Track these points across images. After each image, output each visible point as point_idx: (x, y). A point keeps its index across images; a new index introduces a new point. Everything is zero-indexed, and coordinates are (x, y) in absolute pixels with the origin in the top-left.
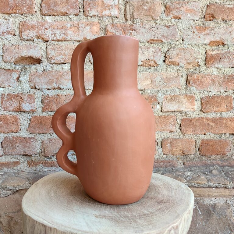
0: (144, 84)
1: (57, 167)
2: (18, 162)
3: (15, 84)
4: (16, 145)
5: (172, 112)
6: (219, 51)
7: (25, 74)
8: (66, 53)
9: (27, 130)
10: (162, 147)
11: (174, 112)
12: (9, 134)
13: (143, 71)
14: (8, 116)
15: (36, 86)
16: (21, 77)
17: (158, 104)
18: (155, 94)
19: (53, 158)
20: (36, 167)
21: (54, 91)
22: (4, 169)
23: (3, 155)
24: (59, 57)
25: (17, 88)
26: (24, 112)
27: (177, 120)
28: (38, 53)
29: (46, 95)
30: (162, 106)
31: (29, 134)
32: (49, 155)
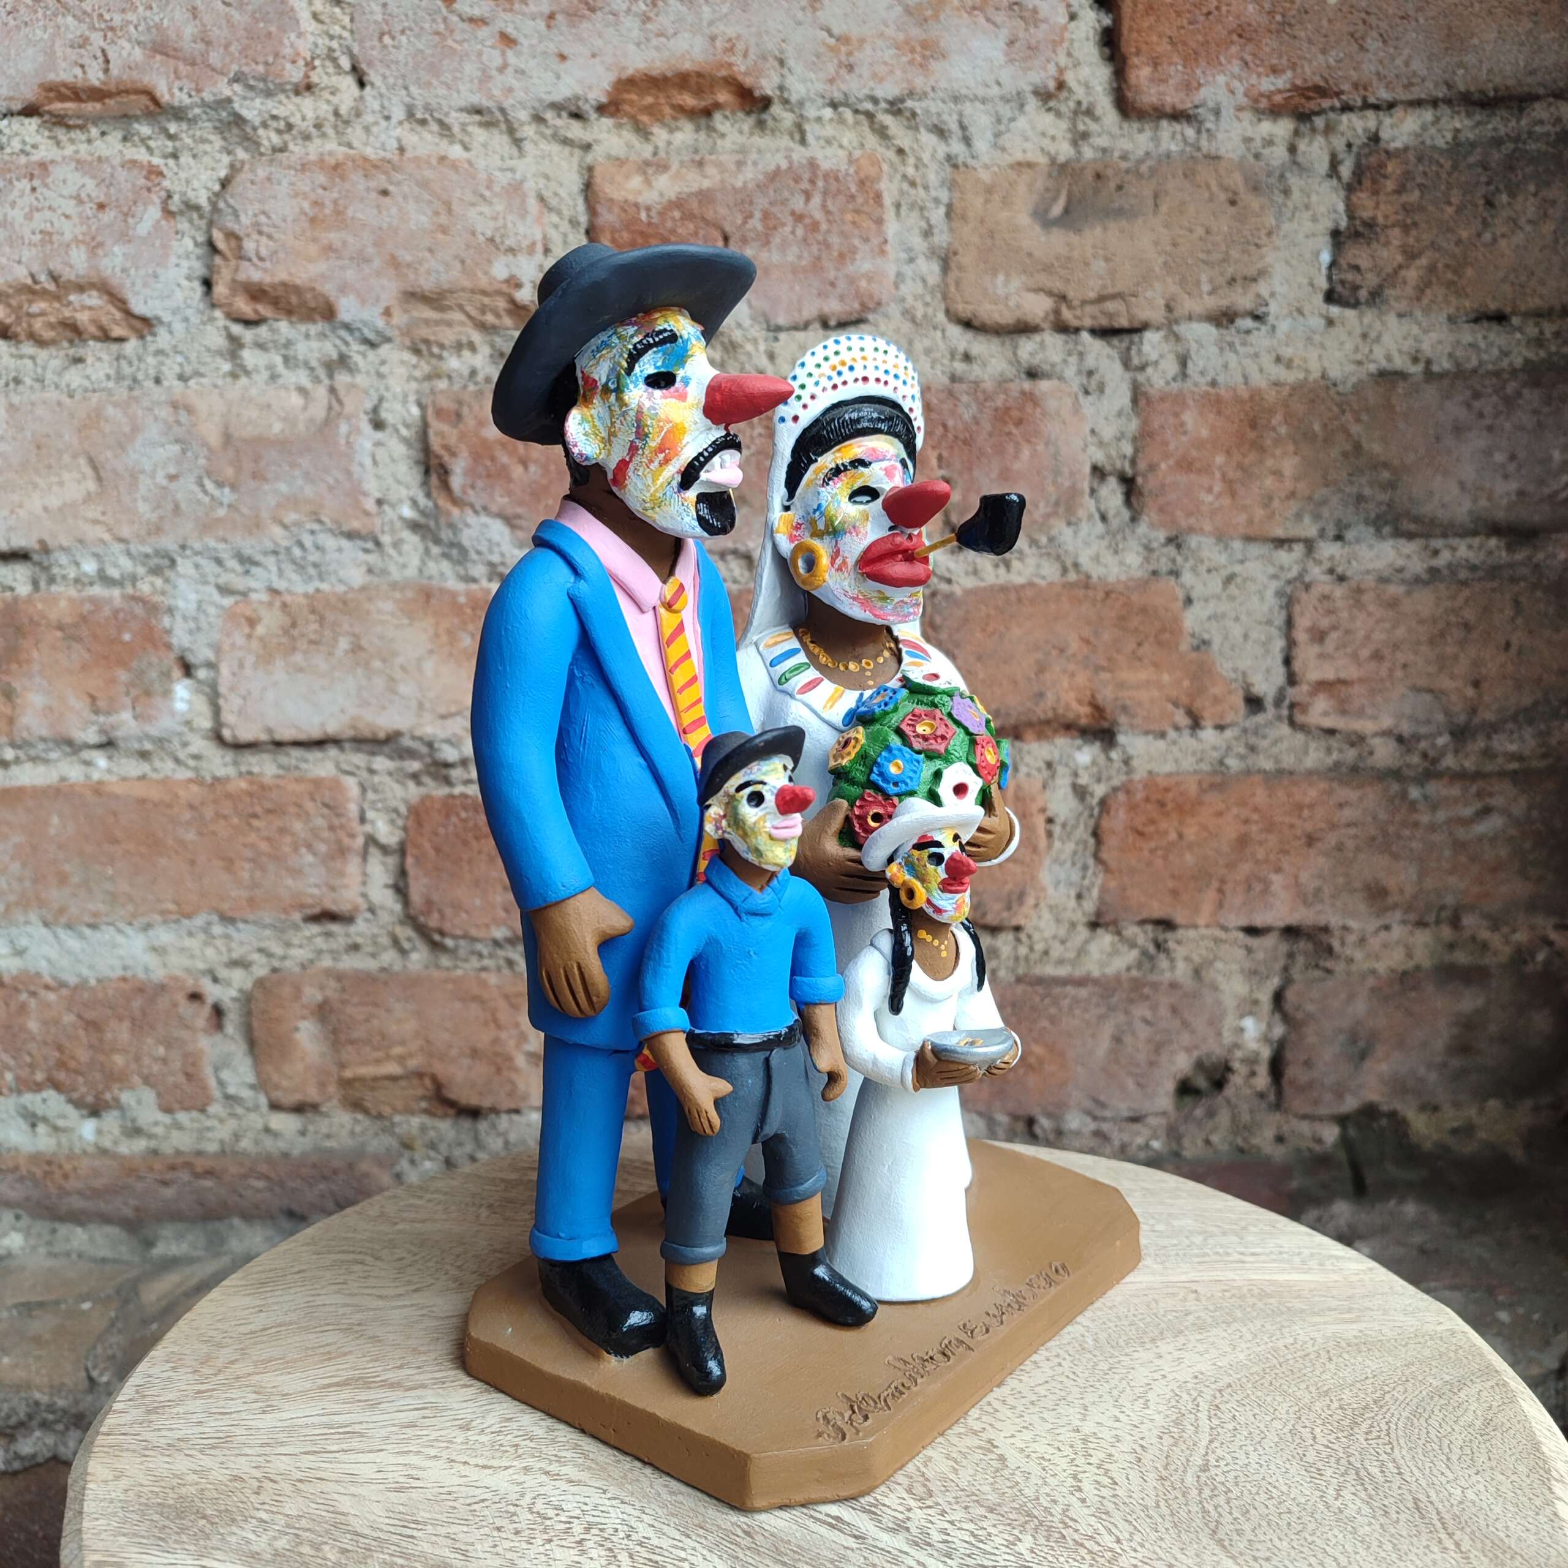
6: (711, 170)
11: (329, 746)
18: (147, 590)
30: (215, 692)
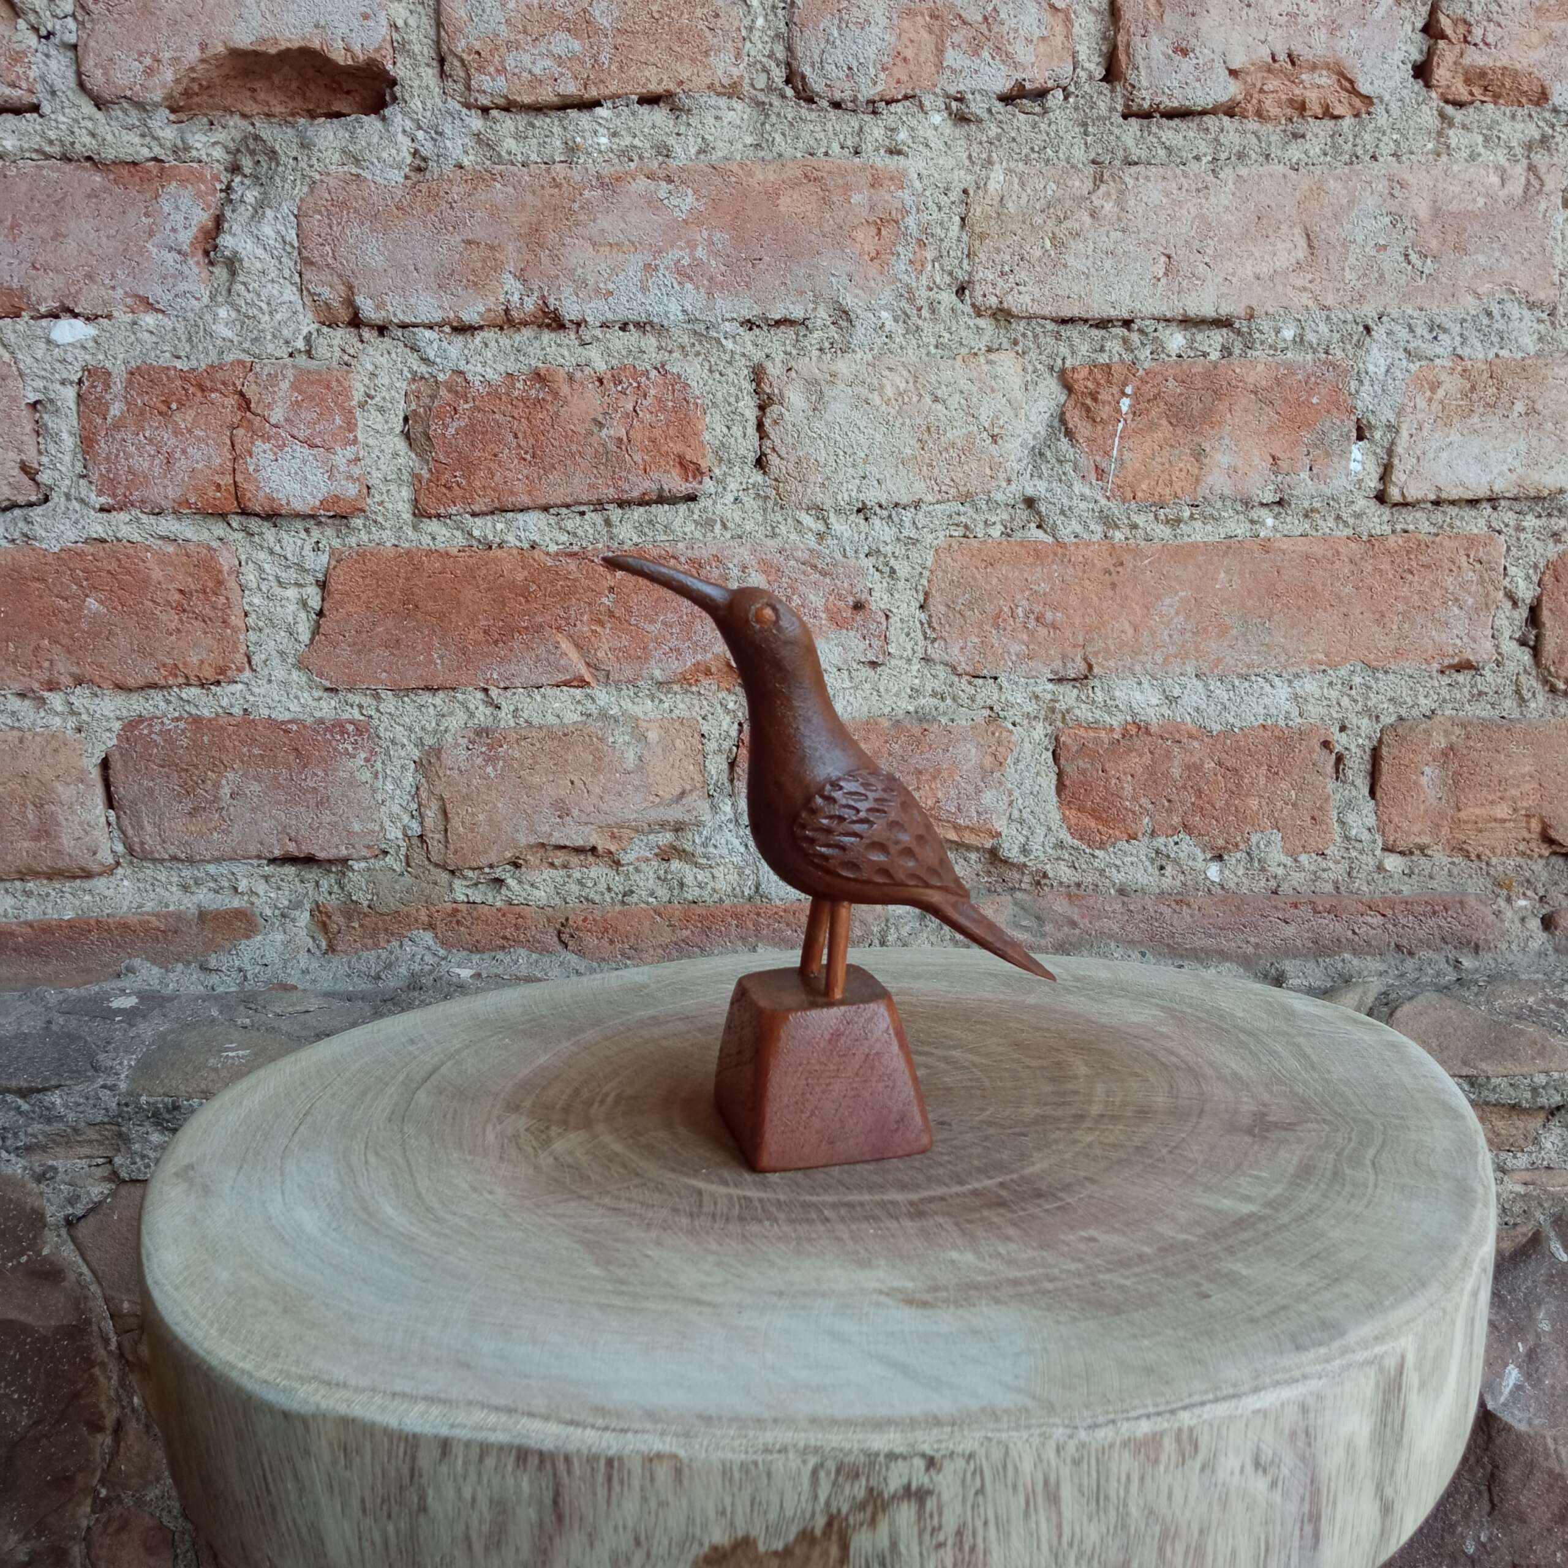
0: (1248, 271)
1: (546, 951)
2: (239, 914)
3: (183, 286)
4: (217, 786)
5: (1473, 503)
7: (260, 206)
8: (603, 16)
9: (301, 665)
10: (1372, 793)
11: (1485, 505)
12: (157, 697)
13: (1241, 156)
14: (148, 549)
15: (359, 300)
16: (236, 228)
17: (1360, 437)
18: (1339, 354)
19: (510, 881)
20: (384, 955)
21: (504, 341)
22: (130, 970)
23: (118, 864)
24: (542, 46)
25: (208, 317)
26: (273, 516)
27: (1512, 570)
28: (366, 17)
29: (441, 377)
30: (1390, 452)
31: (317, 694)
32: (483, 861)
